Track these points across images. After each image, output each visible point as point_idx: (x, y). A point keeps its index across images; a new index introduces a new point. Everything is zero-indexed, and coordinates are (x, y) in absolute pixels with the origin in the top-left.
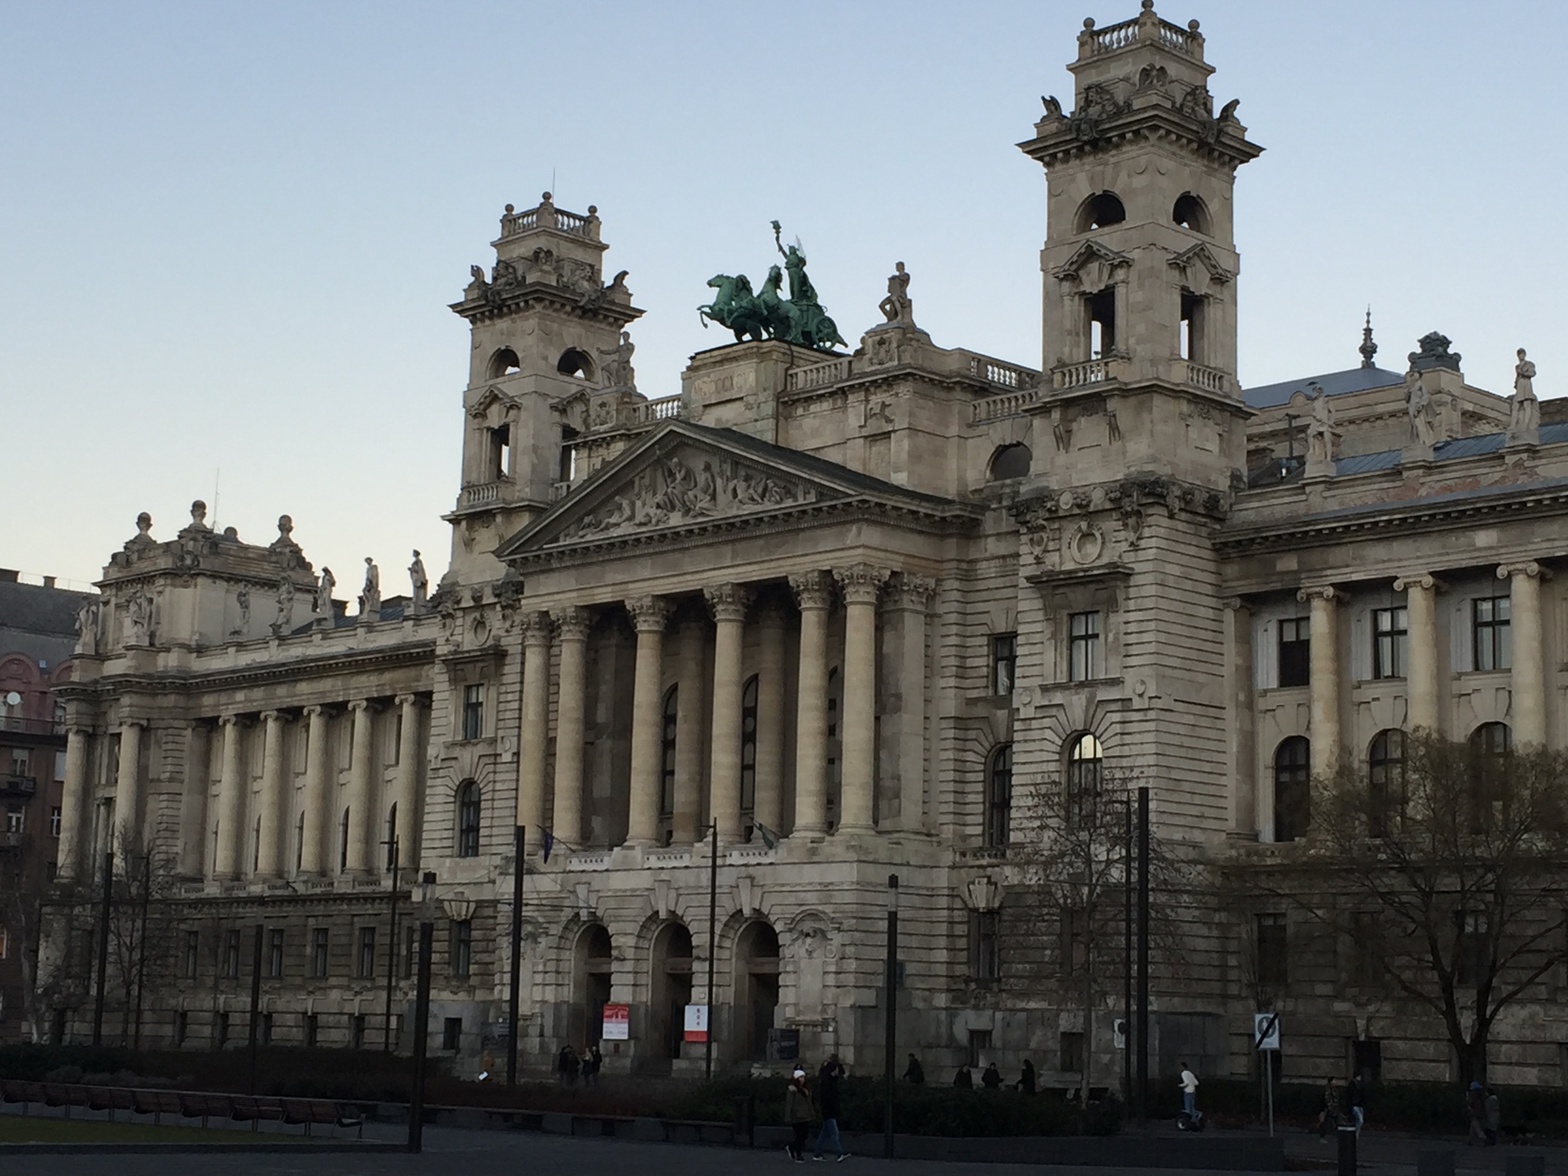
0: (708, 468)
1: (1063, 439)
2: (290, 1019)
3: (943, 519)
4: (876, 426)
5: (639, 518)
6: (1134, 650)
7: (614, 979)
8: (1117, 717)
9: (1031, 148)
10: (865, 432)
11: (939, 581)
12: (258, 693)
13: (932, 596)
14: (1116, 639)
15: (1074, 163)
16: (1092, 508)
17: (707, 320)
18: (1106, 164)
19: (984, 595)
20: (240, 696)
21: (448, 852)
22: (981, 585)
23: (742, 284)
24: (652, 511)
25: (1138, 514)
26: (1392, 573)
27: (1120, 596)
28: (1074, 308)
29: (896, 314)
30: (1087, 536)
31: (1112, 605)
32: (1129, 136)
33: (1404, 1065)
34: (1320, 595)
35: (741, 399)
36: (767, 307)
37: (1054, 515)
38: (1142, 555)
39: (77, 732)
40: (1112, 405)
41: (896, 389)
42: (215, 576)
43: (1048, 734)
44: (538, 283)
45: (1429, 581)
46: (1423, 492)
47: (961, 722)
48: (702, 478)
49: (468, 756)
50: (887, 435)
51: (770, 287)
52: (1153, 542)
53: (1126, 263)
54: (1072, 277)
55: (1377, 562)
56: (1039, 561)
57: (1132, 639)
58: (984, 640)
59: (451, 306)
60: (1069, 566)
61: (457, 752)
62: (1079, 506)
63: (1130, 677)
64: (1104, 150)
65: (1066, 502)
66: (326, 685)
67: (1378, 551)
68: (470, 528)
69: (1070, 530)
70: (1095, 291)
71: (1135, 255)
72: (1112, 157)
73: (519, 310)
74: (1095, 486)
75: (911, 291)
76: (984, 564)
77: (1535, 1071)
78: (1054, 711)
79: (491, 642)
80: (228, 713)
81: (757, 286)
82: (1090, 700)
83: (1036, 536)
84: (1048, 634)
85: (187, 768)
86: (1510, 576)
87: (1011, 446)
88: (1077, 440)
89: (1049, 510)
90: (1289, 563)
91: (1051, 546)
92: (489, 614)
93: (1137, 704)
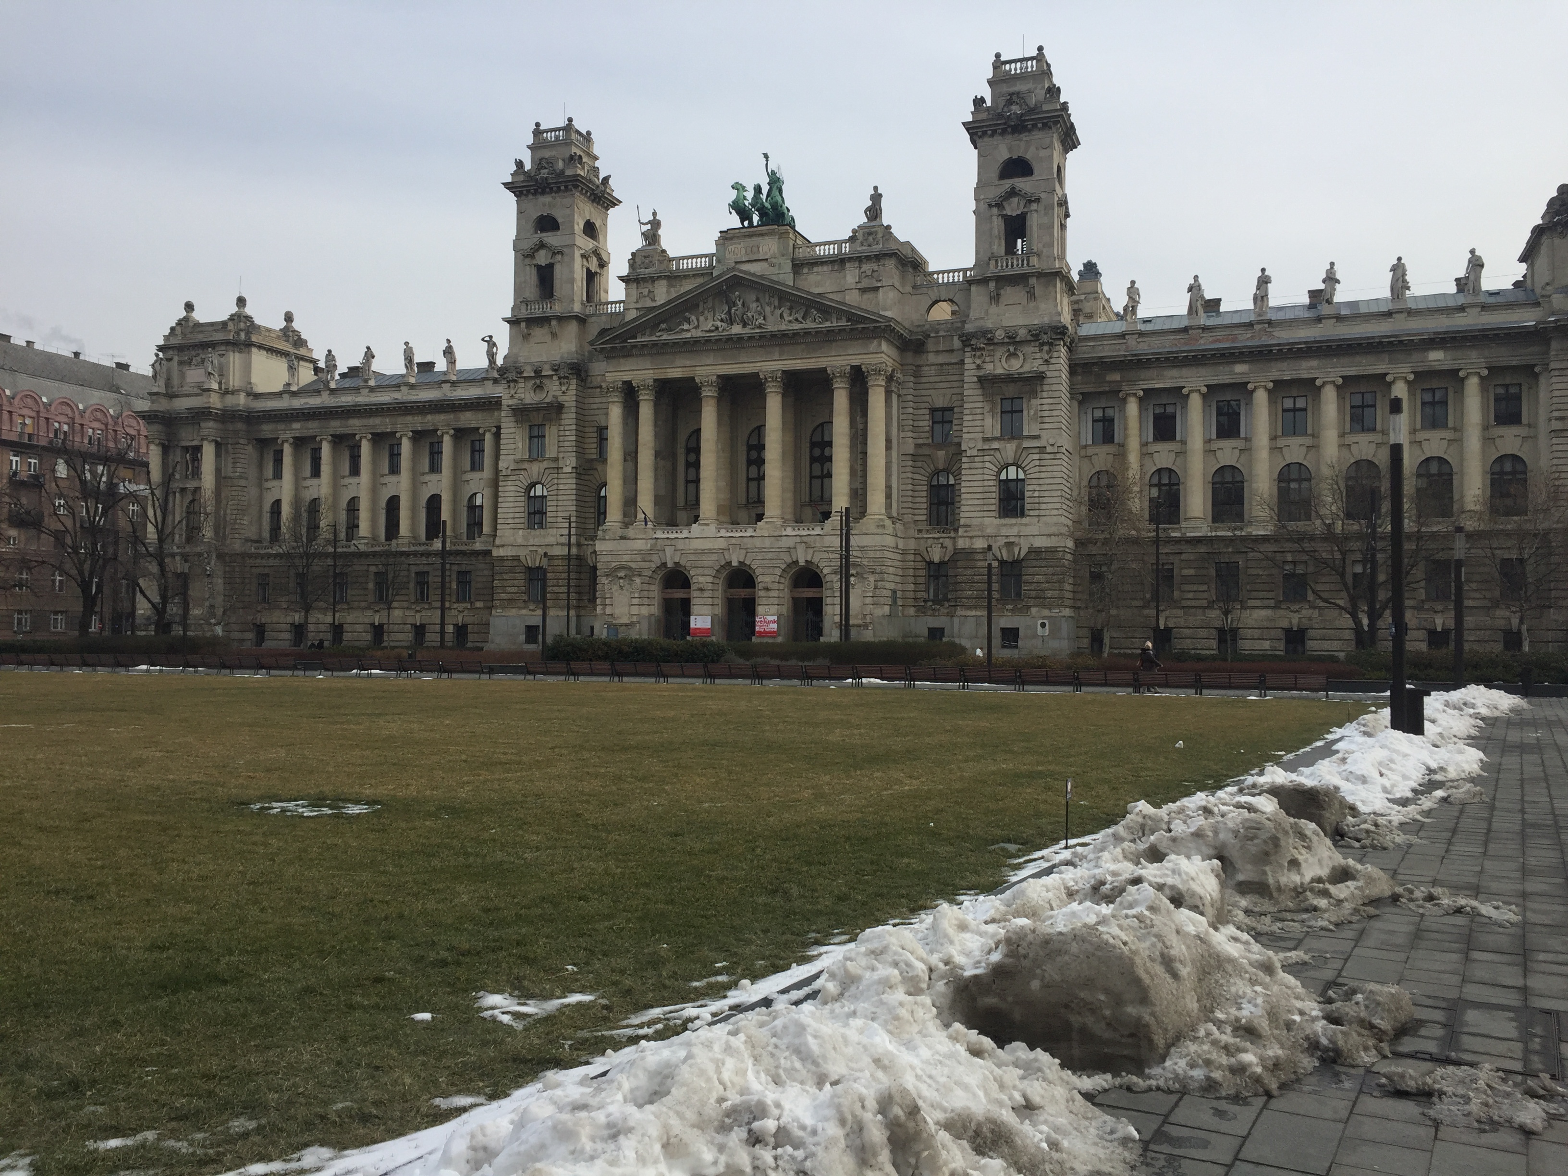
0: (758, 300)
2: (359, 628)
4: (868, 283)
6: (1047, 420)
7: (693, 601)
8: (1037, 456)
10: (859, 286)
14: (1036, 413)
15: (997, 138)
16: (1018, 339)
18: (1020, 140)
21: (522, 526)
22: (924, 380)
25: (1051, 344)
26: (1182, 385)
27: (1039, 389)
28: (998, 225)
29: (874, 217)
30: (1013, 355)
31: (1034, 394)
32: (1040, 125)
33: (1188, 641)
34: (1135, 394)
35: (766, 260)
37: (991, 342)
38: (1051, 367)
40: (1033, 281)
41: (882, 262)
43: (988, 465)
44: (579, 175)
45: (1205, 389)
46: (1202, 341)
47: (914, 457)
48: (754, 306)
49: (535, 469)
50: (877, 289)
52: (1056, 360)
53: (1038, 200)
54: (999, 205)
55: (1172, 378)
56: (979, 367)
57: (1046, 414)
58: (927, 412)
59: (500, 184)
60: (999, 371)
61: (526, 465)
62: (1009, 337)
63: (1043, 434)
64: (1020, 133)
65: (1000, 335)
66: (377, 421)
67: (1174, 372)
68: (530, 327)
69: (1000, 352)
70: (1014, 214)
71: (1043, 196)
72: (1024, 137)
74: (1021, 327)
76: (927, 368)
77: (1268, 642)
78: (992, 452)
79: (549, 399)
80: (285, 436)
82: (1018, 447)
83: (978, 353)
84: (987, 408)
87: (939, 302)
88: (1004, 300)
89: (989, 339)
90: (1116, 377)
91: (988, 359)
92: (546, 381)
93: (1049, 449)
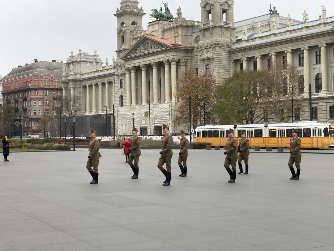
0: (151, 43)
1: (204, 36)
3: (187, 50)
4: (176, 35)
5: (141, 52)
10: (174, 36)
11: (187, 60)
12: (91, 81)
13: (186, 63)
14: (212, 69)
16: (208, 47)
17: (151, 17)
19: (194, 62)
20: (89, 82)
22: (194, 60)
23: (156, 11)
24: (143, 50)
25: (215, 48)
26: (254, 56)
27: (213, 61)
28: (205, 14)
29: (179, 15)
30: (208, 52)
31: (212, 63)
34: (244, 59)
35: (156, 31)
36: (160, 14)
38: (215, 55)
39: (64, 89)
40: (211, 30)
41: (179, 28)
44: (126, 11)
45: (260, 56)
48: (150, 44)
49: (121, 91)
50: (178, 36)
51: (161, 11)
52: (217, 53)
53: (213, 5)
54: (205, 8)
55: (252, 54)
56: (201, 56)
57: (214, 69)
58: (195, 69)
59: (114, 15)
60: (205, 57)
61: (119, 90)
62: (206, 47)
65: (204, 46)
68: (119, 53)
69: (205, 50)
73: (124, 15)
74: (209, 43)
75: (181, 11)
76: (194, 57)
79: (123, 72)
80: (87, 85)
81: (158, 10)
83: (200, 52)
84: (202, 68)
85: (82, 94)
86: (271, 55)
87: (198, 37)
88: (206, 36)
89: (202, 48)
90: (240, 54)
91: (203, 54)
92: (122, 67)
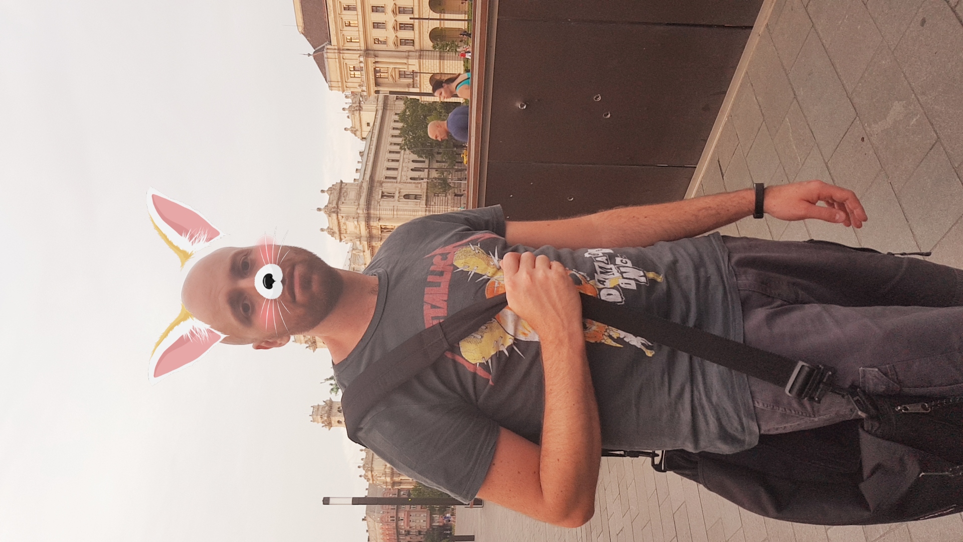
9: (314, 350)
23: (332, 389)
42: (372, 464)
44: (326, 418)
51: (332, 385)
59: (329, 430)
73: (330, 420)
81: (332, 387)
